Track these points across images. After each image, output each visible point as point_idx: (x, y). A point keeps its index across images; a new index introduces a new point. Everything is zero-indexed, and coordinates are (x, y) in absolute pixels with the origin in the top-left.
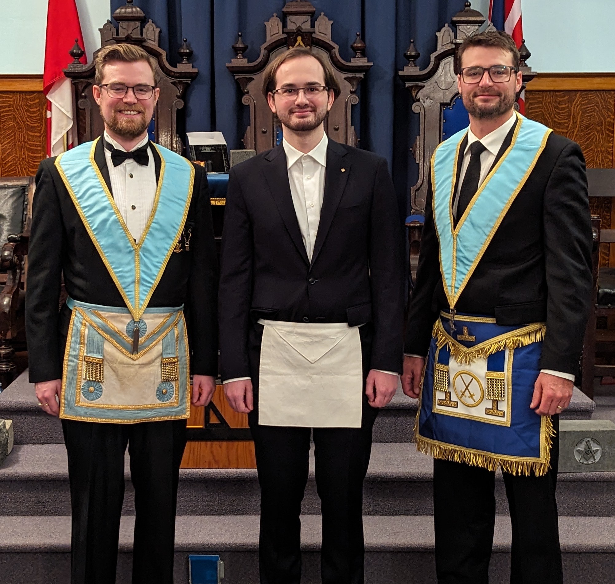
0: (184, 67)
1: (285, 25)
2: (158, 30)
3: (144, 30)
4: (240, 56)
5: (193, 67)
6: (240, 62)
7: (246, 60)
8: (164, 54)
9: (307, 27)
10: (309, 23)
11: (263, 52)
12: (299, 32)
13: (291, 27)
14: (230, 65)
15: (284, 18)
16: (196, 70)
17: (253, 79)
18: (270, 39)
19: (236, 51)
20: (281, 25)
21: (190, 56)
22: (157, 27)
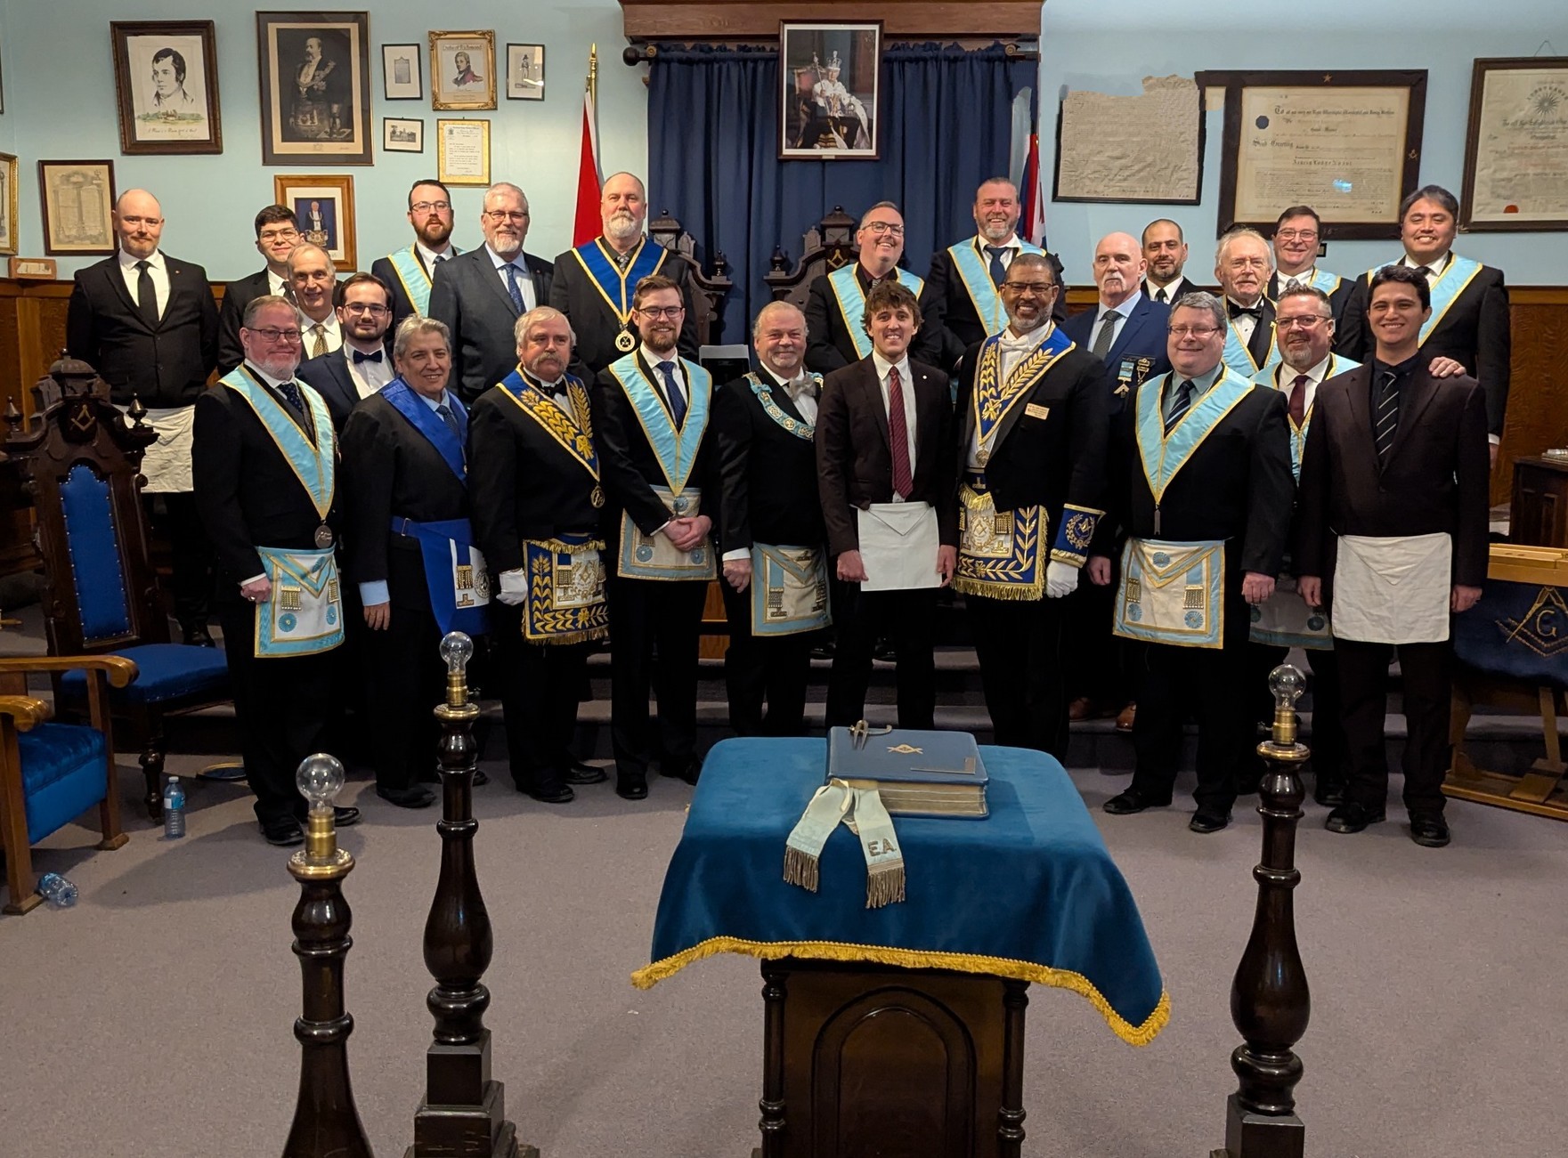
0: (718, 279)
1: (823, 239)
2: (693, 243)
3: (679, 242)
4: (777, 268)
5: (728, 280)
6: (778, 274)
7: (784, 273)
8: (699, 266)
9: (845, 240)
10: (847, 237)
11: (801, 264)
12: (838, 245)
13: (830, 240)
14: (769, 278)
15: (822, 231)
16: (730, 283)
17: (790, 292)
18: (807, 254)
19: (773, 264)
20: (819, 237)
21: (725, 270)
22: (692, 239)
